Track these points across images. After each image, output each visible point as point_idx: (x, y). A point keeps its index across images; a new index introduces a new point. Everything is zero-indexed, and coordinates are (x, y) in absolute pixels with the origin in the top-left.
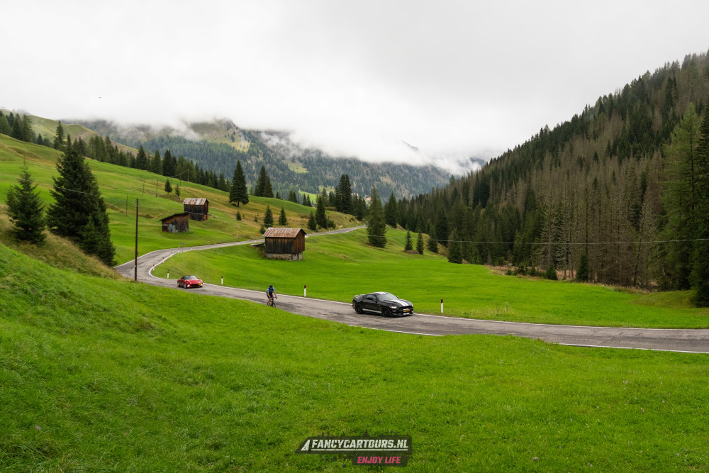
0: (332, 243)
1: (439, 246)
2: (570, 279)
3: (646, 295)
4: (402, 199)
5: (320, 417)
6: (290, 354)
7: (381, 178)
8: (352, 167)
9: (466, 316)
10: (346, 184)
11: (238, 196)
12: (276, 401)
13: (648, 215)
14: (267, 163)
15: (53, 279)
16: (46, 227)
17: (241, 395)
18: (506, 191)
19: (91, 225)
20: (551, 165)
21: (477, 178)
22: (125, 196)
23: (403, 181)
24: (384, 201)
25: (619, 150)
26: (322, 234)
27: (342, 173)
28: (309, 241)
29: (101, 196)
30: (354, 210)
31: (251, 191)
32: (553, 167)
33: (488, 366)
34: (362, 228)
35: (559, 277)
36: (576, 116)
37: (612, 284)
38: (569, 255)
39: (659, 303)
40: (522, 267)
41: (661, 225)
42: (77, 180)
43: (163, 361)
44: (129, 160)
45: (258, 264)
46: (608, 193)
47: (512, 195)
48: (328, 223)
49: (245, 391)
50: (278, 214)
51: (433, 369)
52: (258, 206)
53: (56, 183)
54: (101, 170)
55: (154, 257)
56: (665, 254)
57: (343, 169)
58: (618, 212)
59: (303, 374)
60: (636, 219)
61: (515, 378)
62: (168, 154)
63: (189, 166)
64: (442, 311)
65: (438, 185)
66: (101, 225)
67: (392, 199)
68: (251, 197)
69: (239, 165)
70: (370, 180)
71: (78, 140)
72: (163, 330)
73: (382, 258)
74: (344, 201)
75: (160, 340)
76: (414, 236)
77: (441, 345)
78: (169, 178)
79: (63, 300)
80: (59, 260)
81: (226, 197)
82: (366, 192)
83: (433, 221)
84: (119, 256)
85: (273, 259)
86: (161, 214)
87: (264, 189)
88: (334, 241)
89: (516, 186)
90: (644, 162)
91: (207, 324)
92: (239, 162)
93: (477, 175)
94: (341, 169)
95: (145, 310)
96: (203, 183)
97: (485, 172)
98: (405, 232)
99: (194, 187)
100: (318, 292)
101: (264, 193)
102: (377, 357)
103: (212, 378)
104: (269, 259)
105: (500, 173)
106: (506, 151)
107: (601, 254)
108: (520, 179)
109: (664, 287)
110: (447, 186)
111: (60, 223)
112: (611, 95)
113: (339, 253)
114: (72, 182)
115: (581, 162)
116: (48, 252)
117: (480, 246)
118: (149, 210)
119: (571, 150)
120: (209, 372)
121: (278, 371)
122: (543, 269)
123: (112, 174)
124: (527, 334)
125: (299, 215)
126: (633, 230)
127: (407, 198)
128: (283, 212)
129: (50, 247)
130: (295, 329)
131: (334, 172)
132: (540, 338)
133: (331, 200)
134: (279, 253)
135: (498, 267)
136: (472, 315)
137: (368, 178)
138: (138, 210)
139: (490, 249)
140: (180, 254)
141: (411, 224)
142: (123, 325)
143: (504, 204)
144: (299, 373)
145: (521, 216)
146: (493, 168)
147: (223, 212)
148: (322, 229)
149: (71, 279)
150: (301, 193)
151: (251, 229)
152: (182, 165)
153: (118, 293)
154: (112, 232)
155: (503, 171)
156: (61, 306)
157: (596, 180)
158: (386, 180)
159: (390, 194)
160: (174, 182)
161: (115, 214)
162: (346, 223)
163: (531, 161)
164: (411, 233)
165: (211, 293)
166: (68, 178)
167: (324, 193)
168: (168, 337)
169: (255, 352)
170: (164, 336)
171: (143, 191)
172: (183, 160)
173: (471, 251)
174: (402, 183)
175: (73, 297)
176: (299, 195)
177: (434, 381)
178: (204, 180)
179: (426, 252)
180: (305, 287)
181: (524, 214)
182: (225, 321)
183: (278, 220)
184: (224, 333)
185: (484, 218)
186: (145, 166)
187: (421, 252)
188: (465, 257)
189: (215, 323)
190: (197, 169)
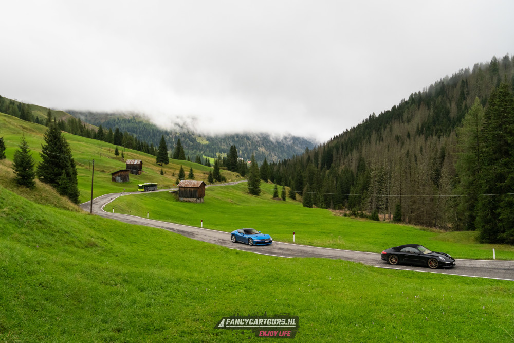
0: (224, 192)
1: (297, 195)
2: (388, 221)
3: (444, 234)
4: (272, 163)
5: (195, 312)
6: (186, 267)
7: (258, 148)
8: (239, 140)
9: (311, 244)
10: (234, 152)
11: (162, 159)
12: (168, 299)
13: (446, 177)
14: (182, 137)
15: (34, 211)
16: (36, 177)
17: (145, 294)
18: (345, 158)
19: (64, 176)
20: (376, 141)
21: (324, 149)
22: (88, 158)
23: (273, 150)
24: (260, 163)
25: (426, 130)
26: (217, 185)
27: (232, 144)
28: (208, 190)
29: (72, 157)
30: (240, 169)
31: (171, 155)
32: (378, 142)
33: (319, 281)
34: (244, 182)
35: (380, 219)
36: (395, 106)
37: (418, 225)
38: (388, 204)
39: (452, 240)
40: (354, 212)
41: (455, 184)
42: (56, 147)
43: (96, 269)
44: (92, 134)
45: (174, 205)
46: (416, 160)
47: (349, 161)
48: (221, 178)
49: (148, 292)
50: (188, 171)
51: (281, 281)
52: (175, 166)
53: (44, 148)
54: (74, 140)
55: (106, 198)
56: (457, 205)
57: (233, 141)
58: (423, 174)
59: (190, 281)
60: (436, 179)
61: (339, 290)
62: (117, 130)
63: (131, 139)
64: (294, 241)
65: (297, 153)
66: (72, 176)
67: (265, 162)
68: (170, 160)
69: (163, 139)
70: (251, 149)
71: (61, 121)
72: (103, 247)
73: (258, 203)
74: (233, 164)
75: (100, 254)
76: (280, 188)
77: (289, 264)
78: (118, 146)
79: (39, 225)
80: (43, 198)
81: (153, 159)
82: (248, 158)
83: (293, 179)
84: (83, 197)
85: (184, 201)
86: (112, 170)
87: (179, 155)
88: (225, 190)
89: (351, 155)
90: (443, 140)
91: (134, 244)
92: (163, 136)
93: (324, 147)
94: (231, 141)
95: (93, 233)
96: (140, 150)
97: (330, 145)
98: (274, 185)
99: (133, 152)
100: (212, 224)
101: (179, 157)
102: (244, 271)
103: (127, 281)
104: (181, 201)
105: (341, 146)
106: (345, 131)
107: (411, 203)
108: (354, 150)
109: (457, 228)
110: (303, 154)
111: (45, 174)
112: (420, 92)
113: (229, 198)
114: (53, 148)
115: (398, 138)
116: (36, 193)
117: (325, 196)
118: (104, 167)
119: (391, 130)
120: (126, 277)
121: (172, 278)
122: (369, 213)
123: (81, 143)
124: (351, 259)
125: (202, 173)
126: (435, 187)
127: (275, 162)
128: (191, 170)
129: (38, 190)
130: (192, 249)
131: (226, 143)
132: (362, 262)
133: (224, 162)
134: (189, 198)
135: (337, 211)
136: (314, 244)
137: (249, 148)
138: (93, 165)
139: (332, 198)
140: (123, 197)
141: (277, 179)
142: (77, 243)
143: (342, 167)
144: (187, 280)
145: (355, 175)
146: (335, 142)
147: (151, 169)
148: (218, 182)
149: (49, 212)
150: (204, 157)
151: (170, 181)
152: (126, 138)
153: (77, 222)
154: (79, 181)
155: (342, 145)
156: (38, 229)
157: (408, 151)
158: (262, 149)
159: (264, 159)
160: (121, 149)
161: (83, 169)
162: (234, 178)
163: (362, 137)
164: (278, 186)
165: (140, 223)
166: (51, 145)
167: (220, 158)
168: (106, 252)
169: (163, 265)
170: (104, 251)
171: (100, 154)
172: (127, 134)
173: (319, 199)
174: (273, 152)
175: (46, 223)
176: (203, 158)
177: (280, 290)
178: (140, 147)
179: (288, 199)
180: (202, 221)
181: (357, 174)
182: (146, 242)
183: (188, 175)
184: (144, 251)
185: (329, 177)
186: (102, 138)
187: (284, 199)
188: (315, 204)
189: (139, 244)
190: (136, 140)
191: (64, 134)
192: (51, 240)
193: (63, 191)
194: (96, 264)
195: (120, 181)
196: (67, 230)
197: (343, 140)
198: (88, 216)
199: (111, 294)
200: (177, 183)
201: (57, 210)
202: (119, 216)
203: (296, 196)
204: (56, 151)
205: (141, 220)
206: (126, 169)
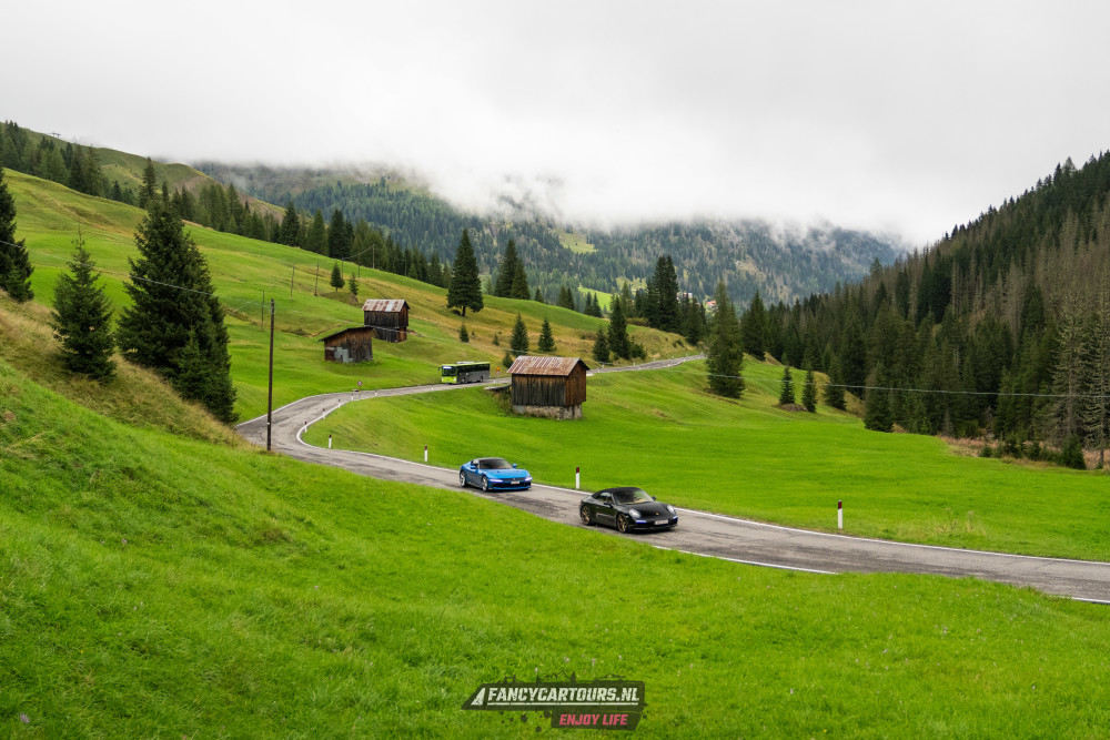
0: (639, 388)
1: (848, 397)
4: (776, 305)
6: (535, 598)
7: (737, 263)
8: (681, 242)
9: (888, 536)
10: (668, 275)
11: (465, 297)
14: (519, 234)
15: (114, 443)
16: (116, 349)
17: (423, 673)
18: (985, 291)
19: (191, 347)
20: (1077, 240)
21: (926, 265)
22: (259, 295)
23: (780, 269)
24: (741, 307)
26: (620, 370)
27: (661, 253)
28: (595, 382)
29: (215, 294)
30: (684, 324)
32: (1081, 243)
33: (913, 638)
34: (696, 360)
35: (1088, 464)
40: (1014, 442)
42: (171, 264)
43: (285, 603)
44: (268, 228)
45: (498, 425)
47: (997, 299)
48: (632, 348)
49: (429, 667)
50: (537, 331)
51: (803, 639)
52: (500, 315)
53: (135, 269)
54: (218, 246)
55: (309, 407)
57: (663, 244)
59: (546, 639)
61: (969, 664)
62: (338, 216)
63: (376, 241)
64: (840, 525)
65: (848, 277)
66: (214, 348)
67: (757, 304)
68: (487, 299)
69: (466, 241)
70: (715, 267)
71: (180, 193)
72: (304, 544)
74: (664, 309)
75: (296, 562)
76: (799, 377)
77: (828, 592)
78: (340, 262)
79: (128, 482)
80: (137, 409)
81: (440, 297)
82: (708, 291)
83: (836, 351)
84: (246, 405)
85: (526, 414)
86: (323, 328)
87: (513, 283)
88: (643, 383)
89: (1004, 282)
91: (388, 535)
92: (465, 232)
93: (926, 258)
94: (659, 245)
95: (275, 504)
96: (401, 271)
97: (942, 253)
98: (781, 369)
99: (383, 278)
100: (607, 480)
101: (513, 291)
102: (699, 610)
103: (372, 638)
104: (519, 415)
105: (973, 255)
106: (986, 211)
108: (1013, 266)
110: (866, 280)
111: (140, 342)
113: (652, 406)
114: (162, 268)
116: (118, 393)
117: (929, 398)
118: (303, 320)
120: (370, 627)
121: (498, 630)
122: (1056, 446)
123: (238, 254)
125: (577, 333)
127: (785, 303)
128: (546, 327)
129: (121, 385)
130: (551, 550)
131: (646, 251)
132: (1036, 585)
133: (638, 305)
134: (540, 405)
135: (964, 441)
136: (899, 535)
137: (711, 263)
138: (271, 316)
139: (950, 405)
140: (355, 404)
141: (791, 352)
142: (231, 532)
143: (978, 316)
144: (540, 636)
145: (1014, 339)
146: (957, 244)
147: (433, 325)
148: (621, 360)
149: (151, 446)
150: (583, 291)
152: (363, 238)
153: (229, 473)
154: (234, 360)
155: (978, 251)
156: (124, 494)
158: (747, 267)
159: (752, 296)
160: (348, 269)
161: (242, 327)
162: (667, 349)
163: (1036, 230)
164: (793, 370)
165: (405, 477)
166: (155, 261)
167: (626, 291)
168: (312, 558)
169: (470, 592)
170: (305, 554)
171: (292, 285)
172: (366, 228)
173: (912, 408)
174: (778, 274)
175: (146, 478)
176: (579, 295)
177: (801, 663)
178: (402, 265)
179: (822, 408)
180: (578, 470)
181: (1021, 335)
182: (421, 531)
183: (537, 341)
184: (417, 554)
185: (939, 344)
186: (297, 239)
187: (811, 409)
188: (899, 420)
189: (403, 534)
190: (390, 244)
191: (191, 229)
192: (161, 523)
193: (189, 389)
194: (287, 591)
195: (346, 359)
196: (203, 496)
197: (980, 239)
198: (261, 457)
199: (328, 673)
200: (508, 364)
201: (173, 439)
202: (344, 459)
203: (846, 399)
204: (168, 276)
205: (406, 468)
206: (362, 325)
